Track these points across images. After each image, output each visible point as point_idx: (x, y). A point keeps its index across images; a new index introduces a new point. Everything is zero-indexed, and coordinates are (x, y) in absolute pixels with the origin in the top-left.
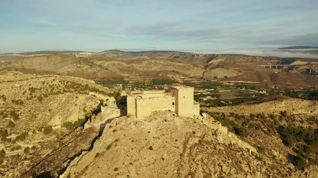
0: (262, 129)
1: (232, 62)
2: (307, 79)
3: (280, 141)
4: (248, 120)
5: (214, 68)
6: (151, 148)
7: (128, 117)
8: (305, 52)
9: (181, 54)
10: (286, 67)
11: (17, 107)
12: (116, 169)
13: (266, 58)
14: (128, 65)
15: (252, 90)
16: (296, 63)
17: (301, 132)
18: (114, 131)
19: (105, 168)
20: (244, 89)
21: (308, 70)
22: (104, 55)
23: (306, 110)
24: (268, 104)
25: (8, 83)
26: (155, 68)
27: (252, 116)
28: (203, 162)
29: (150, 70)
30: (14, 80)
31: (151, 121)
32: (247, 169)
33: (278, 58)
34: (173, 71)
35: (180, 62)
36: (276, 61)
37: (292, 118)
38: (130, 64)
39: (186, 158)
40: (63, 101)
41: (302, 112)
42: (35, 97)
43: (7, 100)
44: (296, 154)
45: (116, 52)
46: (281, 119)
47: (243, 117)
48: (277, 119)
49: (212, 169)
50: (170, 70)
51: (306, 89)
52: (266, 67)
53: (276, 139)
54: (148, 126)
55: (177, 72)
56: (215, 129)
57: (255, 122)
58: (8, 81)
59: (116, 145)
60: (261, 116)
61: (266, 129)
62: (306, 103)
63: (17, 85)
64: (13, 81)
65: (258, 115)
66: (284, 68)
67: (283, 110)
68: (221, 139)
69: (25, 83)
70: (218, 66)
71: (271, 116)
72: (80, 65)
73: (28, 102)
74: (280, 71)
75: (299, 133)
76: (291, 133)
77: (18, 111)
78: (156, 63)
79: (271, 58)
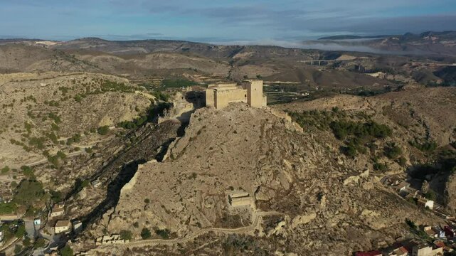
0: (315, 125)
1: (263, 56)
2: (356, 77)
3: (333, 135)
4: (302, 117)
5: (243, 65)
6: (235, 132)
7: (208, 107)
8: (354, 44)
9: (192, 44)
10: (330, 62)
11: (53, 109)
12: (211, 149)
13: (305, 51)
14: (126, 61)
15: (292, 93)
16: (343, 58)
17: (351, 126)
18: (200, 120)
19: (202, 148)
20: (283, 91)
21: (357, 67)
22: (76, 45)
23: (356, 106)
24: (320, 100)
25: (33, 82)
26: (164, 65)
27: (305, 113)
28: (278, 142)
29: (158, 67)
30: (38, 78)
31: (229, 111)
32: (311, 148)
33: (321, 52)
34: (190, 69)
35: (198, 57)
36: (319, 55)
37: (343, 114)
38: (128, 59)
39: (264, 139)
40: (107, 101)
41: (352, 107)
42: (70, 97)
43: (38, 102)
44: (346, 146)
45: (95, 40)
46: (332, 115)
47: (297, 114)
48: (329, 115)
49: (286, 147)
50: (186, 67)
51: (354, 90)
52: (306, 63)
53: (329, 134)
54: (228, 115)
55: (196, 70)
56: (282, 118)
57: (308, 119)
58: (31, 80)
59: (205, 131)
60: (314, 113)
61: (319, 125)
62: (356, 98)
63: (42, 85)
64: (37, 80)
65: (311, 112)
66: (329, 64)
67: (335, 106)
68: (287, 126)
69: (51, 81)
70: (247, 63)
71: (324, 113)
72: (56, 61)
73: (63, 103)
74: (325, 68)
75: (350, 127)
76: (342, 128)
77: (57, 113)
78: (165, 57)
79: (312, 51)
